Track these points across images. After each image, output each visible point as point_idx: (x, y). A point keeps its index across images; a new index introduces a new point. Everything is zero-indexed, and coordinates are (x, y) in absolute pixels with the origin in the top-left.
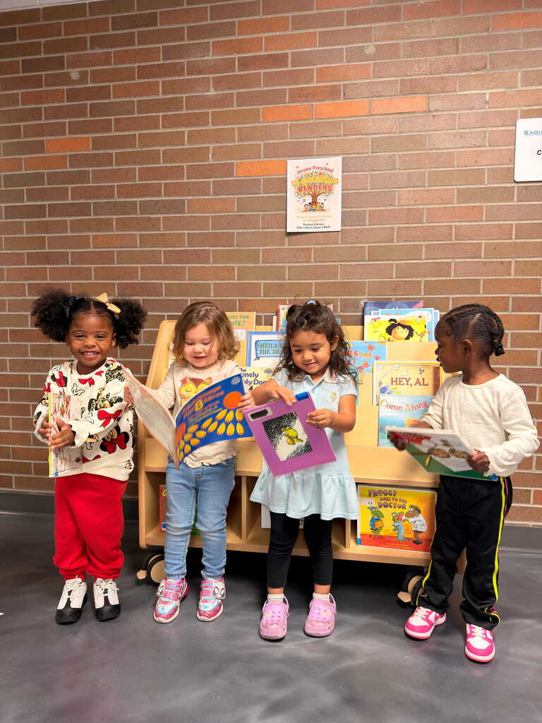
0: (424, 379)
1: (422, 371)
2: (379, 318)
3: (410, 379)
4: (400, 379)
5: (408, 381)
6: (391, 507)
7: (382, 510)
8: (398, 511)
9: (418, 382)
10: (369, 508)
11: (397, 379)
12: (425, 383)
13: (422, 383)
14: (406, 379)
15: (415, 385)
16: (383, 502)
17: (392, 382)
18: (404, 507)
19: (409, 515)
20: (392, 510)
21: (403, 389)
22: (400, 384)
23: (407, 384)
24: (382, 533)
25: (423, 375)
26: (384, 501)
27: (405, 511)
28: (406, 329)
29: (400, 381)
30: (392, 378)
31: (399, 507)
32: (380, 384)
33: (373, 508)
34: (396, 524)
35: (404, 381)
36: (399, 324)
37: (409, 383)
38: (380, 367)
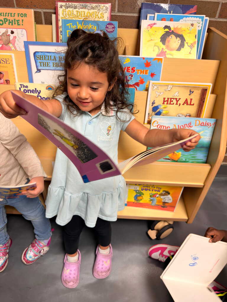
0: (191, 99)
1: (191, 92)
3: (180, 99)
4: (171, 99)
5: (177, 101)
6: (150, 190)
7: (144, 192)
8: (154, 192)
9: (186, 102)
10: (135, 190)
11: (168, 99)
12: (192, 103)
13: (189, 103)
14: (176, 99)
15: (183, 104)
16: (144, 188)
17: (164, 101)
18: (159, 191)
19: (161, 195)
20: (151, 192)
21: (172, 109)
22: (170, 104)
23: (177, 104)
24: (141, 202)
25: (192, 96)
26: (145, 187)
27: (159, 193)
28: (178, 38)
29: (171, 101)
30: (164, 99)
31: (155, 191)
32: (153, 103)
33: (138, 190)
34: (152, 198)
35: (175, 101)
37: (178, 103)
38: (155, 87)
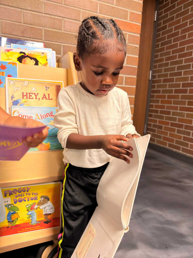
0: (49, 95)
1: (47, 88)
2: (11, 50)
3: (38, 94)
4: (30, 93)
5: (36, 96)
6: (25, 201)
7: (18, 205)
8: (31, 202)
9: (44, 97)
10: (6, 206)
11: (27, 93)
12: (50, 98)
13: (48, 98)
14: (35, 94)
15: (43, 99)
16: (17, 199)
17: (23, 96)
18: (36, 199)
19: (40, 204)
20: (27, 203)
21: (33, 102)
22: (30, 98)
23: (36, 98)
24: (18, 223)
25: (48, 92)
26: (18, 197)
27: (37, 201)
28: (33, 60)
29: (30, 96)
30: (23, 93)
31: (32, 200)
32: (12, 97)
33: (9, 205)
34: (30, 213)
35: (33, 96)
36: (28, 56)
37: (38, 97)
38: (12, 83)
